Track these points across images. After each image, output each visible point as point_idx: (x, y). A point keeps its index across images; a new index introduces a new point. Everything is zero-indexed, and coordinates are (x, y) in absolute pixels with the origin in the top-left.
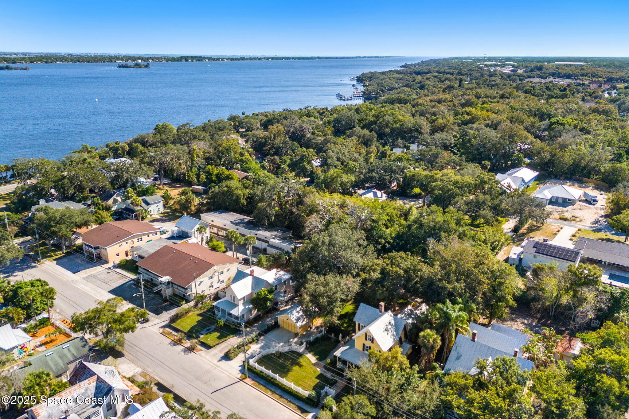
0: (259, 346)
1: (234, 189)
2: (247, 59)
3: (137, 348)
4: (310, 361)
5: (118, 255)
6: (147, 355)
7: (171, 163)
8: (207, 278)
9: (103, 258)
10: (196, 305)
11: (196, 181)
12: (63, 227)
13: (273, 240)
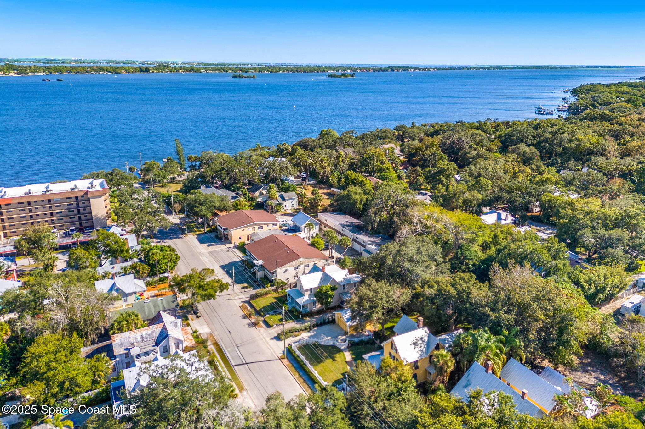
0: (309, 334)
1: (352, 194)
2: (455, 69)
3: (216, 314)
4: (345, 358)
5: (240, 238)
6: (220, 320)
7: (314, 165)
8: (293, 268)
9: (229, 239)
10: (275, 290)
11: (337, 184)
12: (204, 208)
13: (369, 246)
